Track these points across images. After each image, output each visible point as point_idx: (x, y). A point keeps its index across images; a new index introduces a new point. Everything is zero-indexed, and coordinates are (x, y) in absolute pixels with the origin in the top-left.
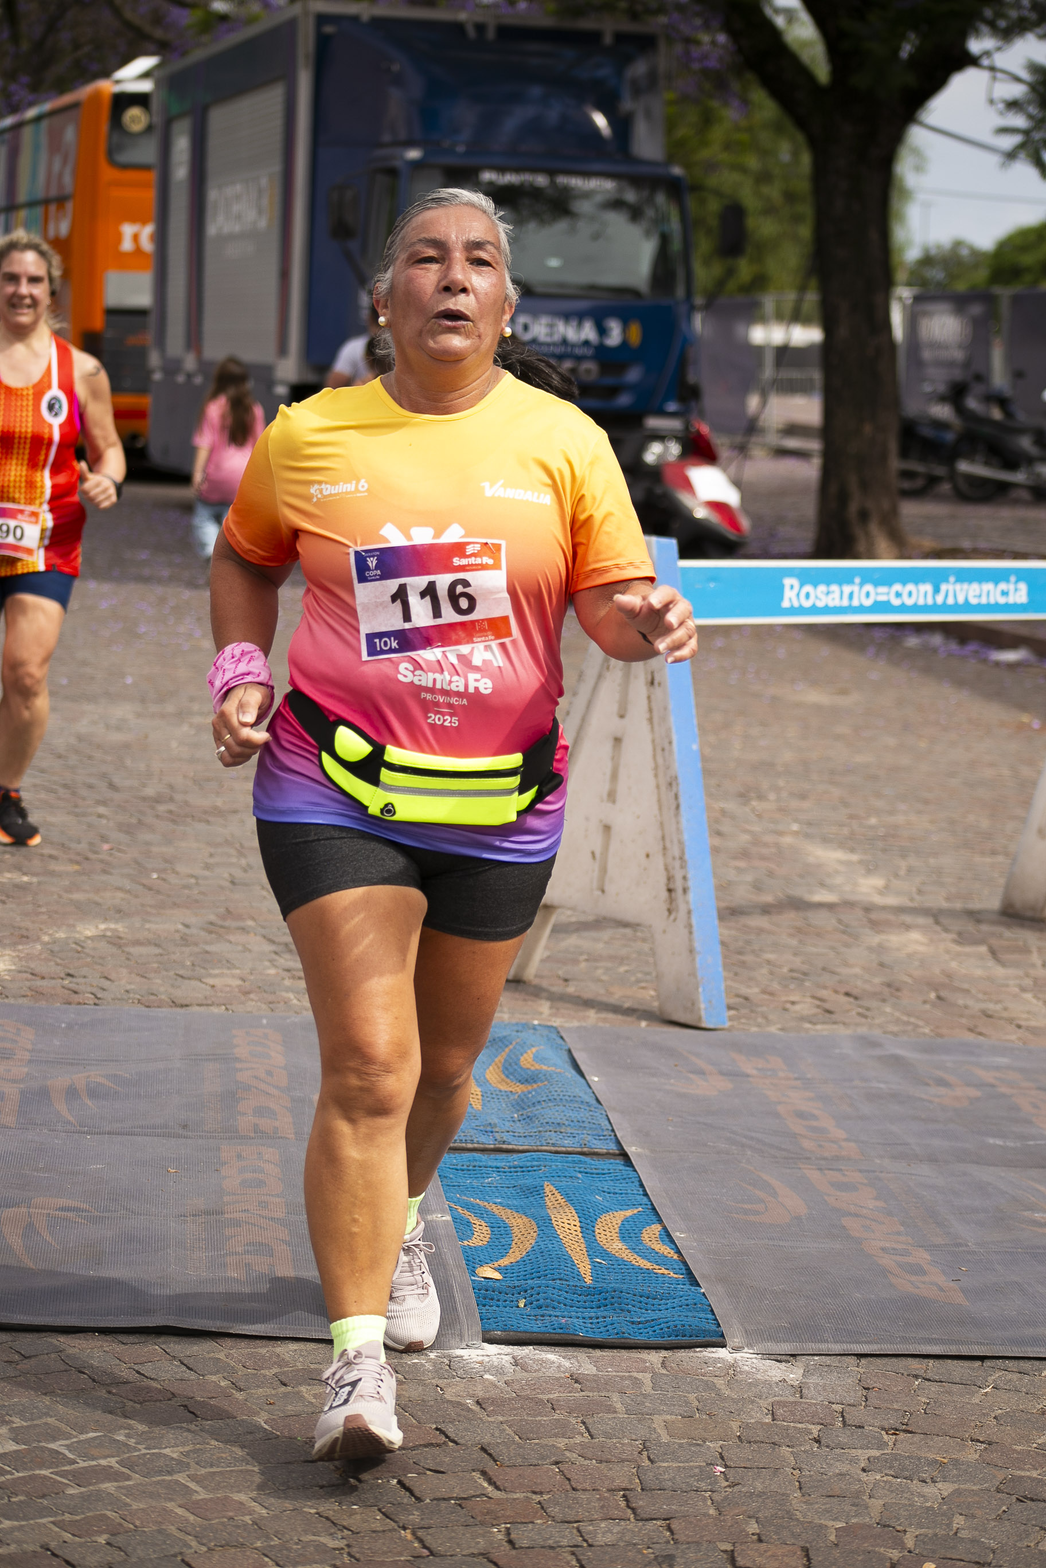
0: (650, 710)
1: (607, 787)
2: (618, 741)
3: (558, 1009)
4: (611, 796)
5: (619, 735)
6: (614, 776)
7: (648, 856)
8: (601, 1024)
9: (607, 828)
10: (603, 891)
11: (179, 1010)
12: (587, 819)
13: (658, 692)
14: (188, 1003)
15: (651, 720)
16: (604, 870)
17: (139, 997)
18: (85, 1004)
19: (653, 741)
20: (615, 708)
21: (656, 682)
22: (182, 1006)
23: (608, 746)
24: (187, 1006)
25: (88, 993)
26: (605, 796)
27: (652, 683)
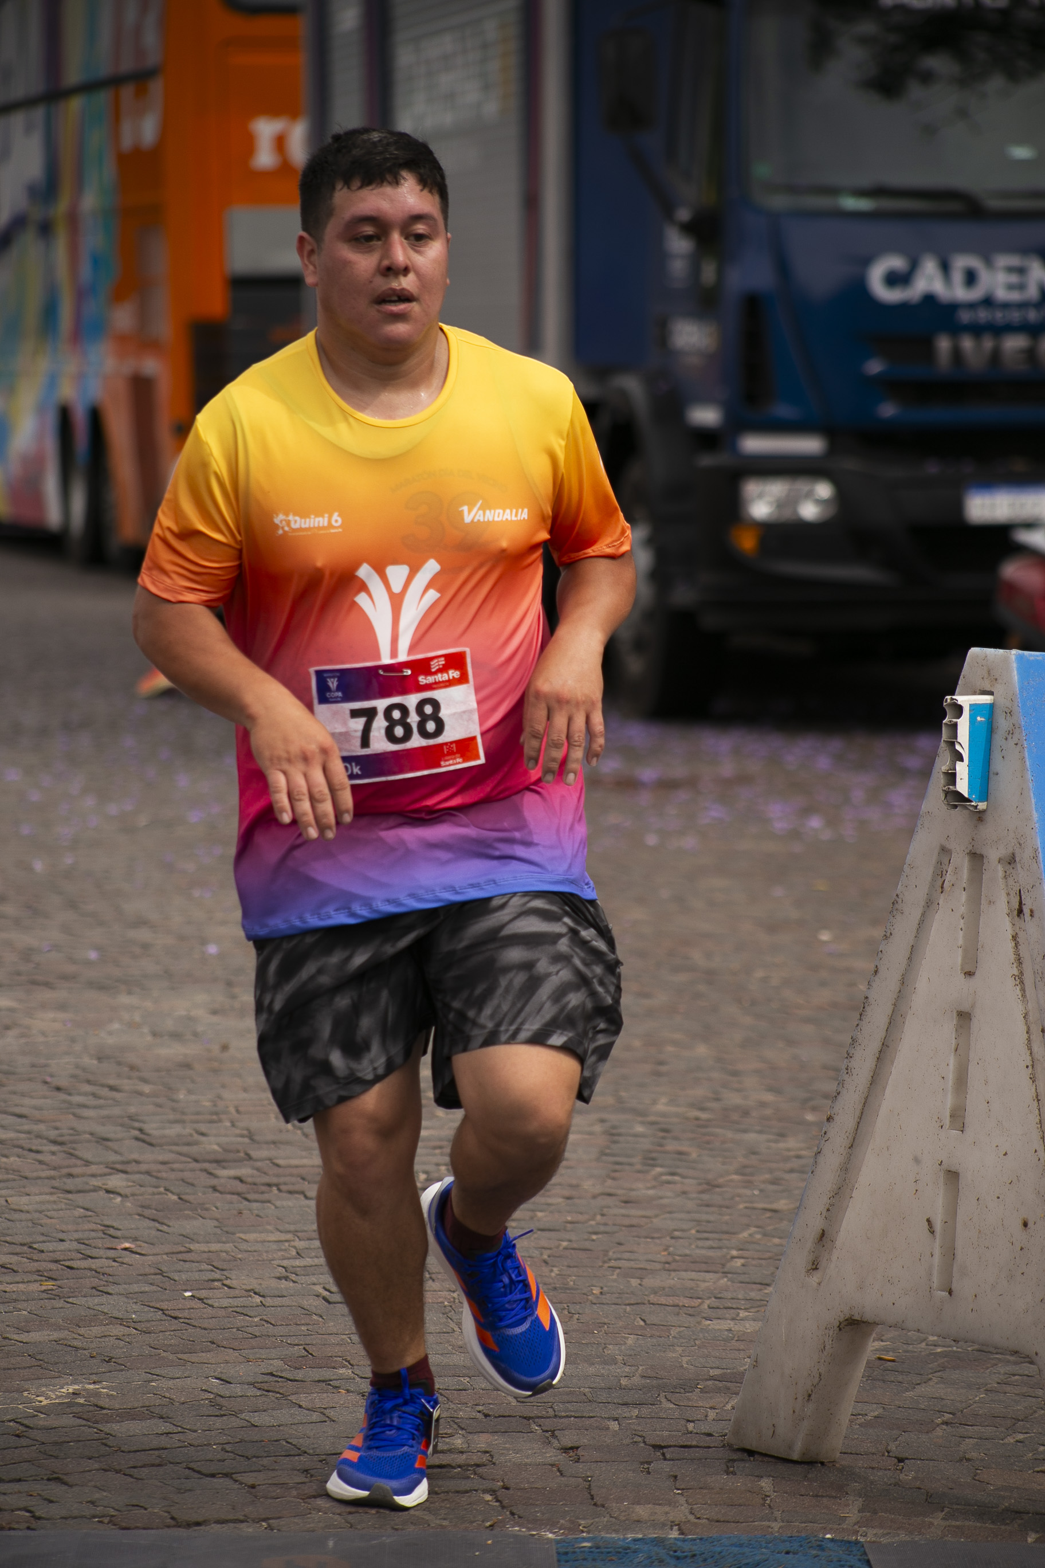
0: (1019, 961)
1: (949, 1101)
2: (964, 1017)
3: (875, 1512)
4: (958, 1118)
5: (965, 1007)
6: (961, 1081)
7: (1025, 1225)
8: (949, 1538)
9: (953, 1176)
10: (950, 1293)
11: (182, 1532)
12: (917, 1160)
13: (1031, 928)
14: (200, 1519)
15: (1020, 978)
16: (950, 1253)
17: (112, 1512)
18: (10, 1529)
19: (1026, 1016)
20: (959, 958)
21: (1026, 910)
22: (189, 1525)
23: (948, 1027)
24: (198, 1524)
25: (19, 1509)
26: (947, 1121)
27: (1020, 912)
